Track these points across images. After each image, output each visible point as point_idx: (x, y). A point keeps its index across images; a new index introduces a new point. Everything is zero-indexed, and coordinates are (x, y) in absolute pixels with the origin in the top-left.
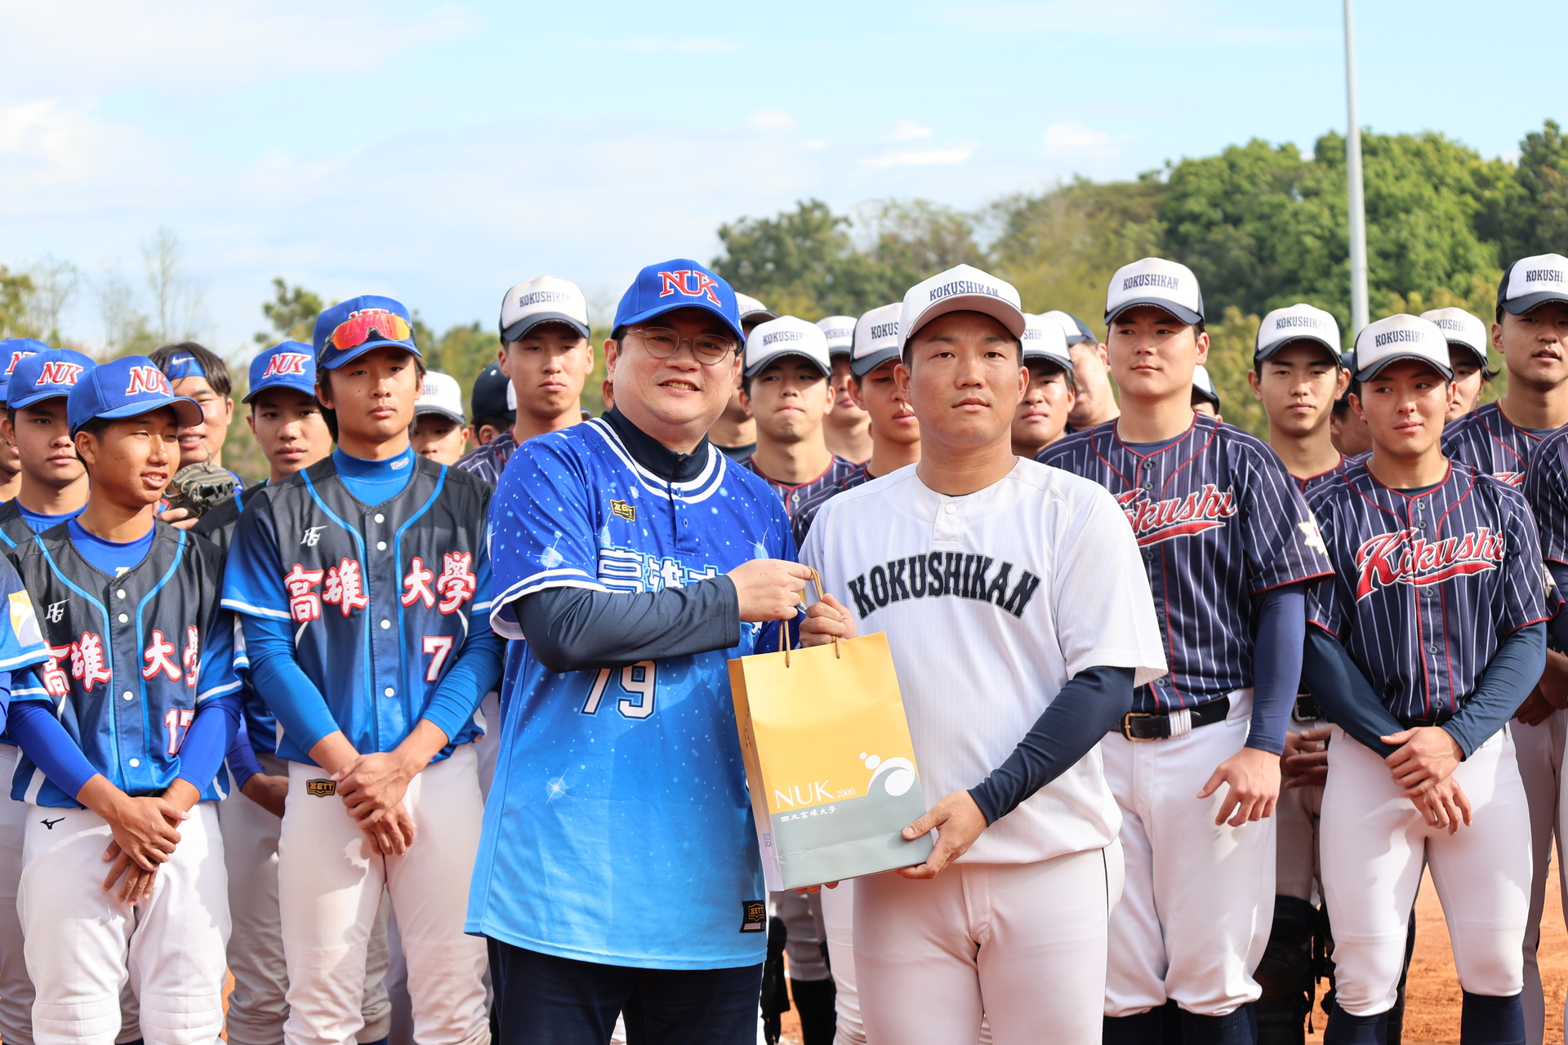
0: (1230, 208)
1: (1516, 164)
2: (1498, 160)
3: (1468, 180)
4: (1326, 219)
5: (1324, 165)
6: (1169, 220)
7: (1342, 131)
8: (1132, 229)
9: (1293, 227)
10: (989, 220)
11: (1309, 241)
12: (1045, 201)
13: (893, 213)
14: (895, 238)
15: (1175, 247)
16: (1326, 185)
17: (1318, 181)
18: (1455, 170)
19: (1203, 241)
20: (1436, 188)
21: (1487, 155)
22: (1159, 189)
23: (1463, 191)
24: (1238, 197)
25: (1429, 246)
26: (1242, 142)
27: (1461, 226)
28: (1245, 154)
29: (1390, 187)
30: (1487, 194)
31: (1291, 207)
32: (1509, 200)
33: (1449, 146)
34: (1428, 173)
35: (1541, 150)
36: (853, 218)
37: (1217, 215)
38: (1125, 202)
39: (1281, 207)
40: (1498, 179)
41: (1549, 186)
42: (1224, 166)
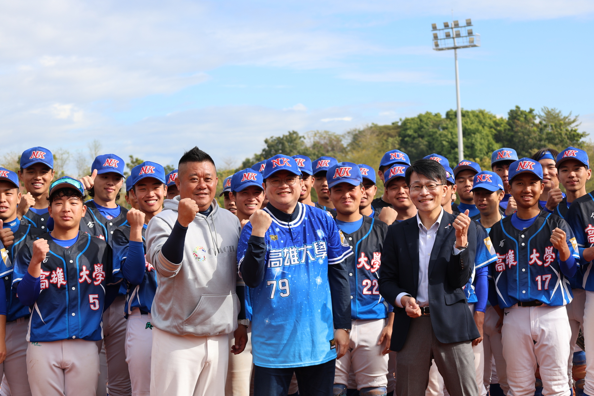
0: (420, 133)
1: (507, 119)
2: (502, 118)
3: (492, 124)
4: (449, 136)
5: (449, 120)
6: (402, 137)
7: (454, 109)
8: (391, 140)
9: (439, 138)
10: (346, 137)
11: (444, 143)
12: (364, 131)
13: (318, 135)
14: (318, 143)
15: (403, 145)
16: (450, 126)
17: (447, 125)
18: (489, 121)
19: (412, 143)
20: (483, 127)
21: (498, 117)
22: (399, 127)
23: (491, 127)
24: (423, 130)
25: (481, 144)
26: (423, 113)
27: (490, 138)
28: (424, 116)
29: (469, 127)
30: (498, 128)
31: (439, 132)
32: (505, 130)
33: (487, 114)
34: (480, 122)
35: (515, 115)
36: (306, 136)
37: (416, 135)
38: (388, 131)
39: (436, 132)
40: (502, 124)
41: (517, 126)
42: (418, 120)
